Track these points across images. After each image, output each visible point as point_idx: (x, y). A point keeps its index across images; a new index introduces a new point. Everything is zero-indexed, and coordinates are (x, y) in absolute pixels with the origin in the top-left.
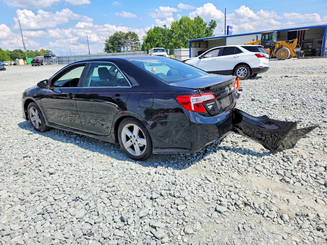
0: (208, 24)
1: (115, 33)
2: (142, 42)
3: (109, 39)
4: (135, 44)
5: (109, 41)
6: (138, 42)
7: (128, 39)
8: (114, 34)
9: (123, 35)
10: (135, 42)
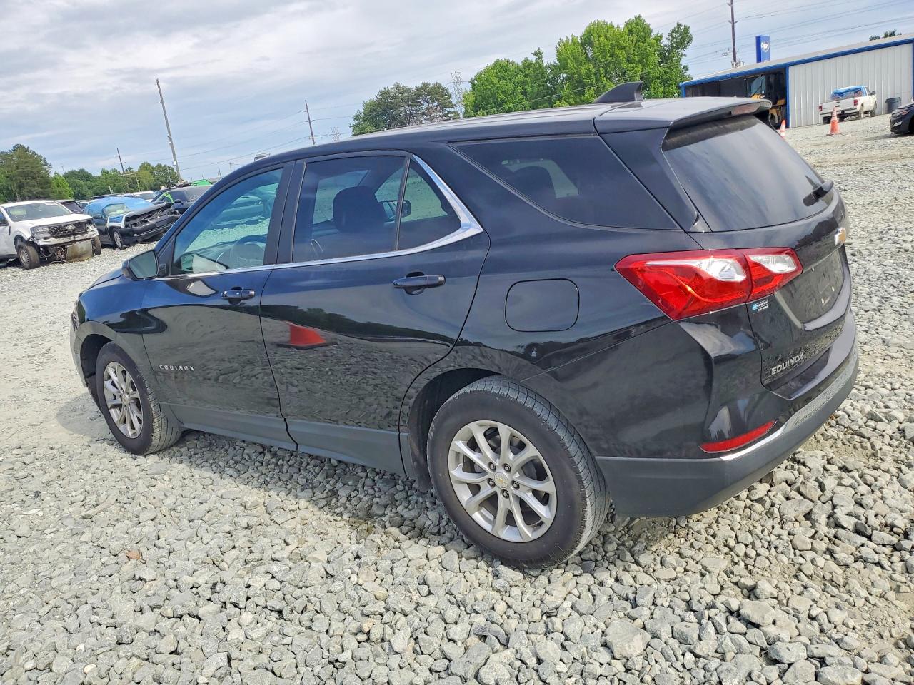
0: (666, 35)
3: (363, 111)
5: (365, 115)
6: (452, 110)
7: (420, 104)
8: (376, 93)
9: (406, 94)
10: (440, 111)
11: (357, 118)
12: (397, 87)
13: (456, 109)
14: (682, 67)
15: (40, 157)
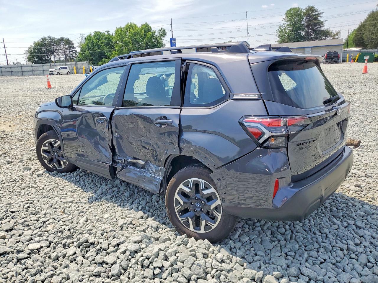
0: (157, 32)
1: (42, 39)
2: (78, 50)
3: (33, 45)
4: (69, 52)
5: (35, 47)
6: (73, 49)
7: (60, 46)
8: (40, 39)
9: (53, 41)
10: (69, 49)
11: (30, 48)
12: (50, 37)
13: (75, 49)
14: (163, 44)
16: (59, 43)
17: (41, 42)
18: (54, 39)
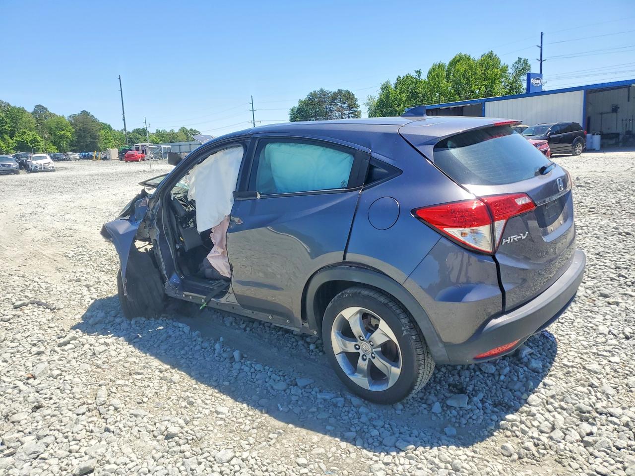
0: (510, 66)
1: (311, 93)
2: (364, 109)
3: (297, 105)
4: (349, 113)
5: (298, 109)
6: (355, 109)
7: (336, 104)
8: (308, 93)
9: (327, 96)
10: (350, 110)
11: (293, 111)
12: (322, 90)
13: (359, 109)
15: (96, 119)
16: (335, 99)
17: (309, 99)
18: (328, 94)
